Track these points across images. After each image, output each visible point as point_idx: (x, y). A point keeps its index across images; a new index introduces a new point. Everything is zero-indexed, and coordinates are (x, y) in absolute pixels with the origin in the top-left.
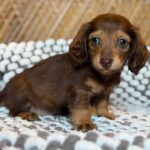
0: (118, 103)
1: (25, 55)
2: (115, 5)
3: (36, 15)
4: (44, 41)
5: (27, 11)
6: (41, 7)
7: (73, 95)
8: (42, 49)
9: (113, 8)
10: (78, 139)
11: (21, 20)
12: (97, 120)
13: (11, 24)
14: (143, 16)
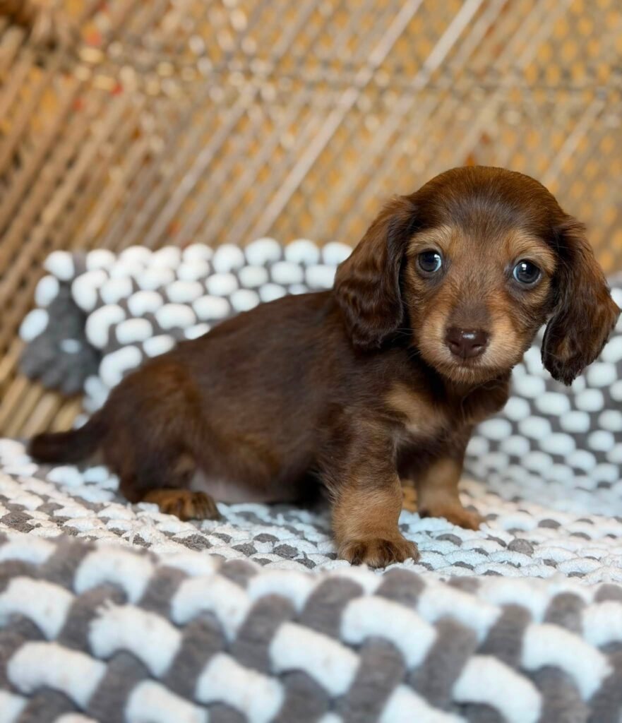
0: (492, 471)
1: (176, 291)
2: (493, 130)
3: (219, 155)
4: (242, 245)
5: (189, 140)
6: (235, 129)
7: (341, 438)
8: (234, 272)
9: (485, 140)
10: (356, 591)
11: (167, 170)
12: (416, 528)
13: (130, 184)
14: (591, 170)
